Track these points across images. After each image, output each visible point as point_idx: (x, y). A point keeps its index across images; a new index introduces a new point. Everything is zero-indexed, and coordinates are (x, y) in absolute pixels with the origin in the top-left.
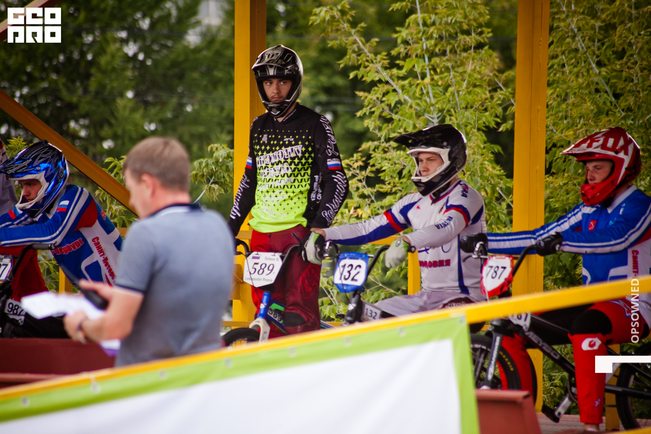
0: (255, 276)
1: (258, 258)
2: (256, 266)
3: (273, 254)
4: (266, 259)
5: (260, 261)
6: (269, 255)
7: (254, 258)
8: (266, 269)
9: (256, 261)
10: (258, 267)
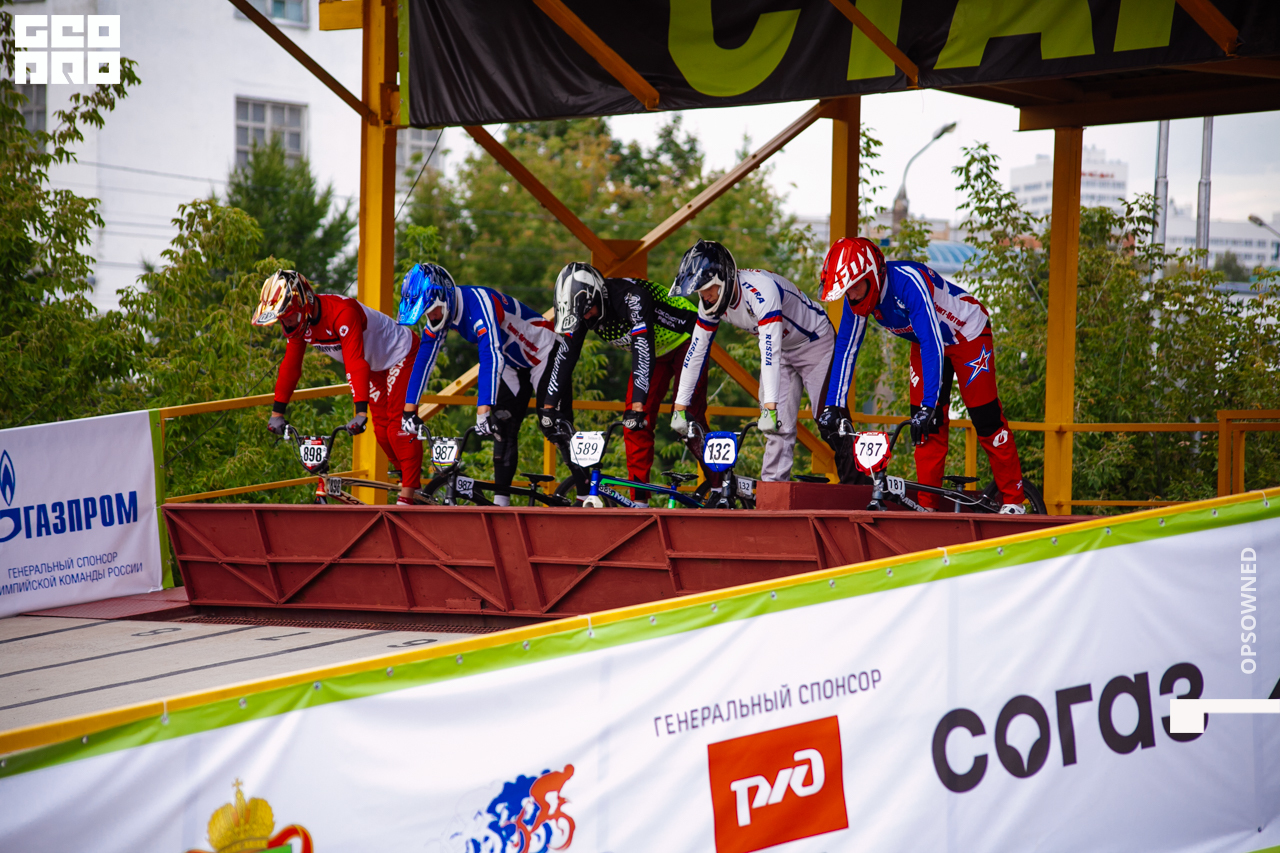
0: (582, 455)
1: (582, 438)
2: (581, 446)
3: (594, 432)
4: (590, 438)
5: (584, 441)
6: (592, 433)
7: (578, 437)
8: (590, 449)
9: (580, 441)
10: (582, 447)
